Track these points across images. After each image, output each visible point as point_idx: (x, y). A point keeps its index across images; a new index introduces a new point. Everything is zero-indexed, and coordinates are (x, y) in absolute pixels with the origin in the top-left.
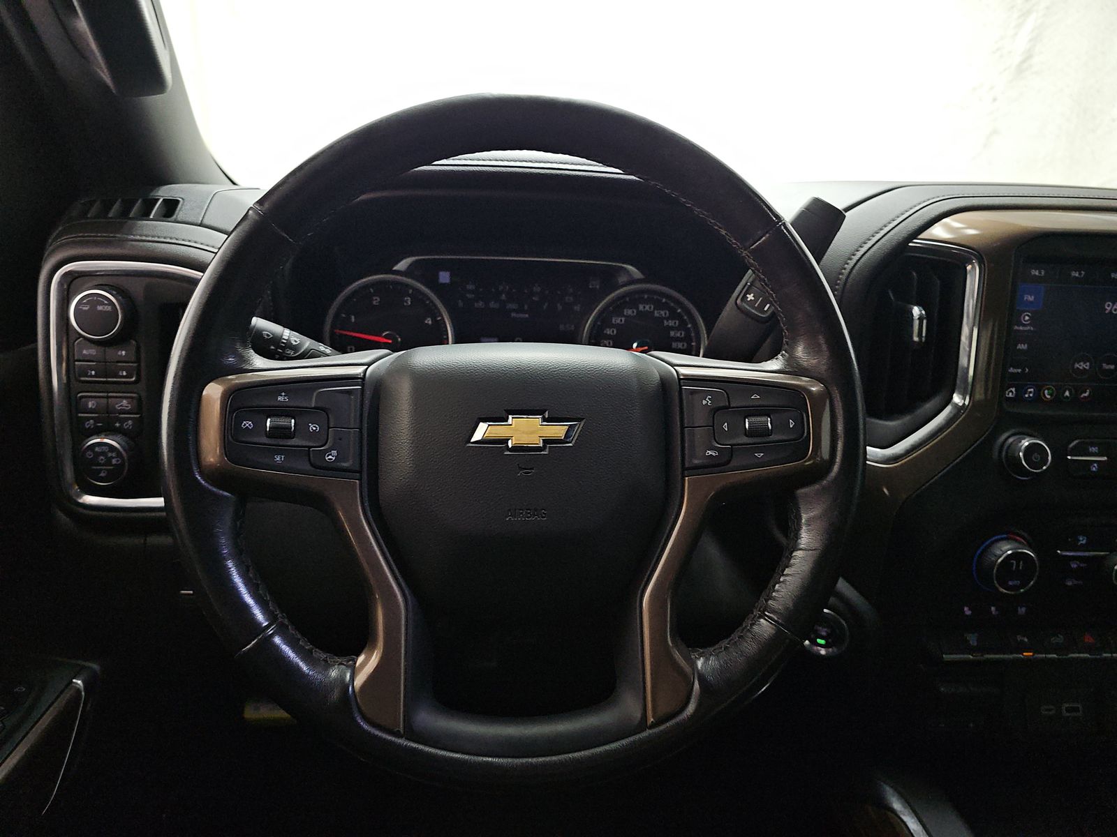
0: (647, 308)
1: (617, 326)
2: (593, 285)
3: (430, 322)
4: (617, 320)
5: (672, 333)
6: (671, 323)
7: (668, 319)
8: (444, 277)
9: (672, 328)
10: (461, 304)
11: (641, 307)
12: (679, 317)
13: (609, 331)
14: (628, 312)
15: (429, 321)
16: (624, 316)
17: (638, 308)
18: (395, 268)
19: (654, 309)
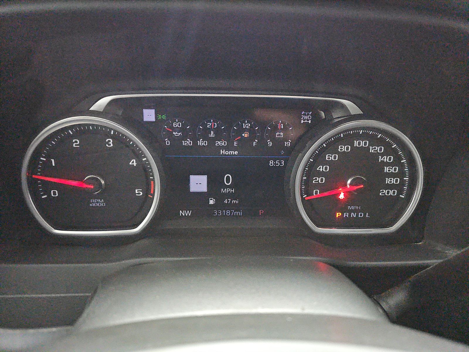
0: (362, 144)
1: (330, 163)
2: (304, 120)
3: (135, 164)
4: (330, 157)
5: (386, 169)
6: (386, 159)
7: (382, 155)
8: (149, 115)
9: (387, 164)
10: (168, 143)
11: (356, 144)
12: (394, 152)
13: (321, 168)
14: (343, 148)
15: (134, 162)
16: (338, 153)
17: (352, 145)
18: (92, 109)
19: (369, 145)
